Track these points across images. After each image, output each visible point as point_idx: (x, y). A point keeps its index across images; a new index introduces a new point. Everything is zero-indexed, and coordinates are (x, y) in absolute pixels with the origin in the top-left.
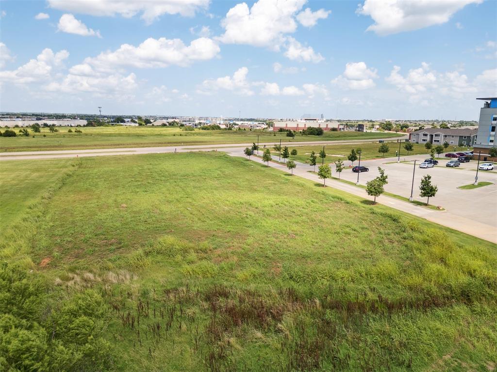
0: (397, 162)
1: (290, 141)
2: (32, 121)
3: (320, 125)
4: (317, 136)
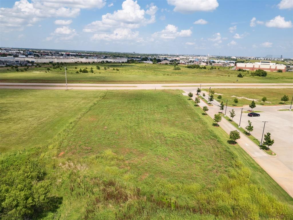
0: (289, 110)
1: (234, 83)
2: (102, 59)
3: (270, 67)
4: (261, 77)
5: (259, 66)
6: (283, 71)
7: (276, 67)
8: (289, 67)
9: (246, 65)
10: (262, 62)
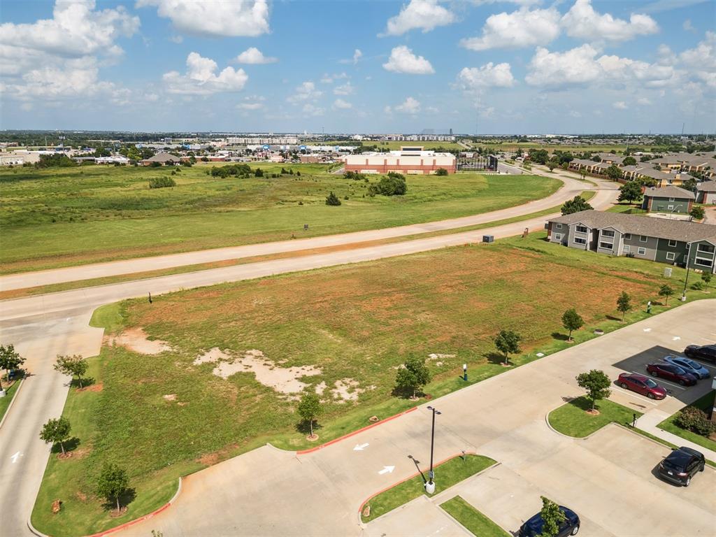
3: (422, 161)
4: (394, 197)
5: (398, 160)
6: (448, 171)
7: (434, 161)
8: (465, 156)
9: (367, 160)
10: (404, 149)
